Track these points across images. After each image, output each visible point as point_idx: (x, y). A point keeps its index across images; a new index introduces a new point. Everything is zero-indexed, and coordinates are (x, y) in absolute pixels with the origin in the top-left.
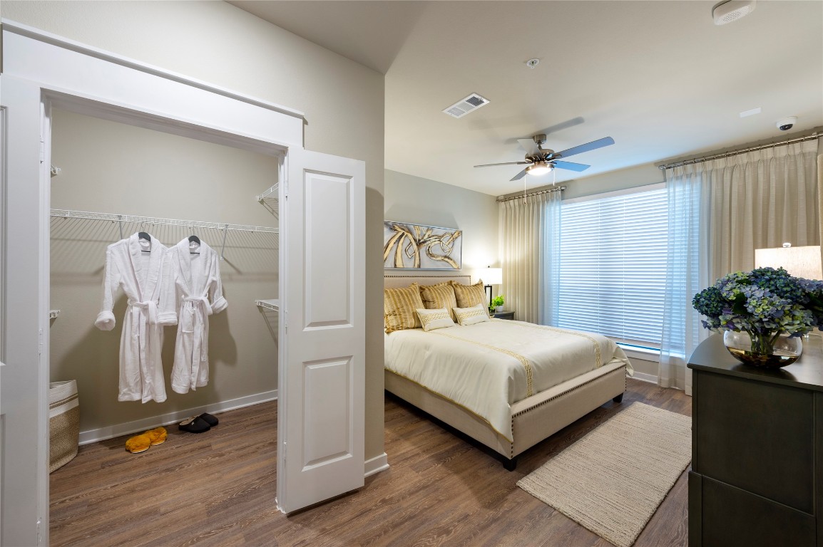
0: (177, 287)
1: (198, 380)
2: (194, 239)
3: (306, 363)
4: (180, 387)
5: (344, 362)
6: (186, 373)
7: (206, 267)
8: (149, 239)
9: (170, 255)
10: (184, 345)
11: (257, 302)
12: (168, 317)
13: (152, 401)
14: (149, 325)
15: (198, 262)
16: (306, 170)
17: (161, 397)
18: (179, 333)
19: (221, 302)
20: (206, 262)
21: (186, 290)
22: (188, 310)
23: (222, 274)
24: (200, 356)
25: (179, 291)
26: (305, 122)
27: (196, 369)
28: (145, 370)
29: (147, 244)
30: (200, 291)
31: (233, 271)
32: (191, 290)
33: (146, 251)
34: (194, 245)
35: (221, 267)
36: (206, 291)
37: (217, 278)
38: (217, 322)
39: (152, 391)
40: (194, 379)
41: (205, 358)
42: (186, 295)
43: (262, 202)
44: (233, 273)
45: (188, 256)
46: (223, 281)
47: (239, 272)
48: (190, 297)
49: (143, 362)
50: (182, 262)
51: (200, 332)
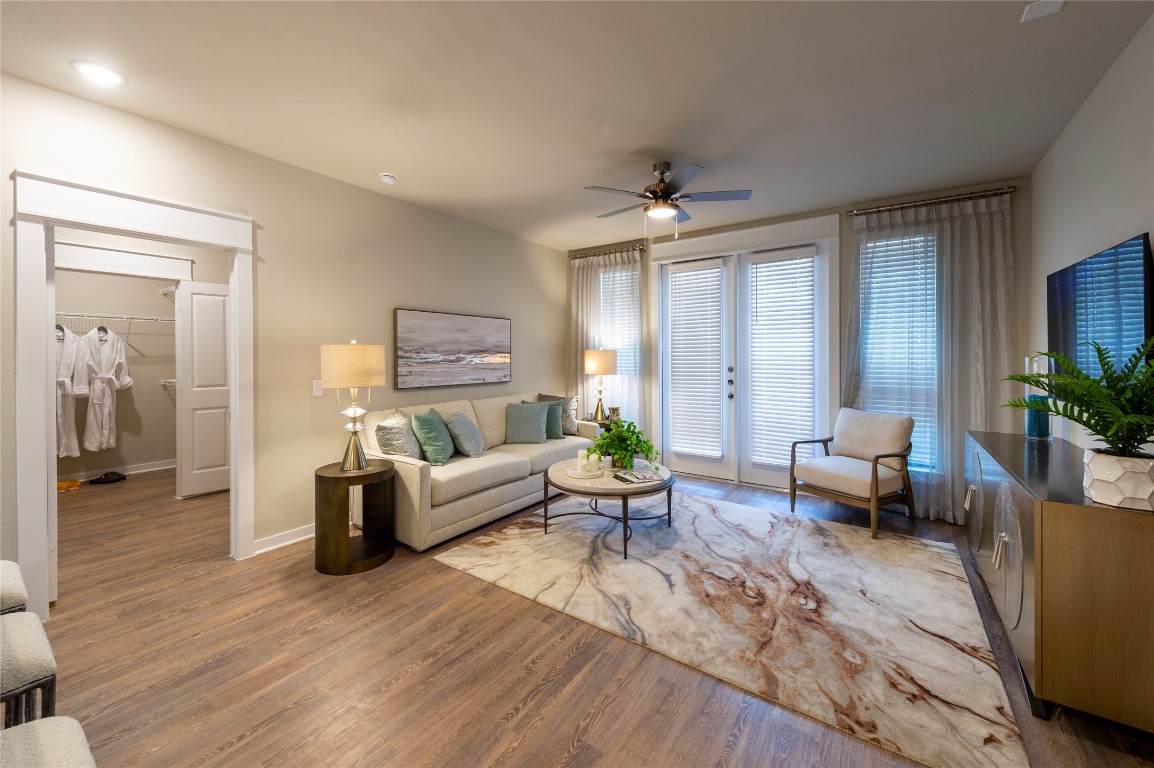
0: (89, 366)
1: (108, 442)
2: (102, 329)
3: (194, 409)
4: (92, 446)
5: (223, 410)
6: (97, 435)
7: (113, 351)
8: (62, 330)
9: (82, 342)
10: (95, 413)
11: (162, 381)
12: (81, 389)
13: (67, 457)
14: (65, 396)
15: (106, 349)
16: (193, 294)
17: (76, 453)
18: (90, 404)
19: (127, 380)
20: (113, 348)
21: (96, 369)
22: (98, 385)
23: (127, 357)
24: (108, 424)
25: (90, 369)
26: (193, 262)
27: (106, 432)
28: (62, 431)
29: (61, 334)
30: (108, 371)
31: (138, 354)
32: (100, 370)
33: (61, 340)
34: (102, 334)
35: (126, 352)
36: (113, 371)
37: (123, 360)
38: (123, 396)
39: (68, 448)
40: (104, 440)
41: (113, 425)
42: (96, 374)
43: (165, 295)
44: (137, 357)
45: (98, 343)
46: (128, 363)
47: (143, 356)
48: (100, 375)
49: (60, 425)
50: (93, 348)
51: (109, 403)
